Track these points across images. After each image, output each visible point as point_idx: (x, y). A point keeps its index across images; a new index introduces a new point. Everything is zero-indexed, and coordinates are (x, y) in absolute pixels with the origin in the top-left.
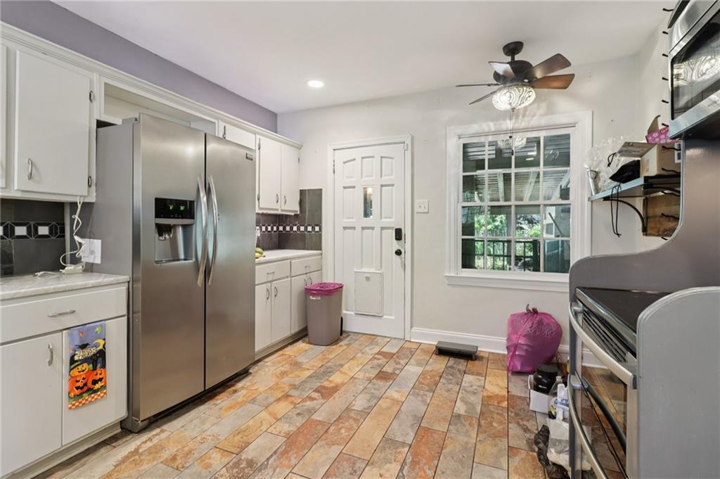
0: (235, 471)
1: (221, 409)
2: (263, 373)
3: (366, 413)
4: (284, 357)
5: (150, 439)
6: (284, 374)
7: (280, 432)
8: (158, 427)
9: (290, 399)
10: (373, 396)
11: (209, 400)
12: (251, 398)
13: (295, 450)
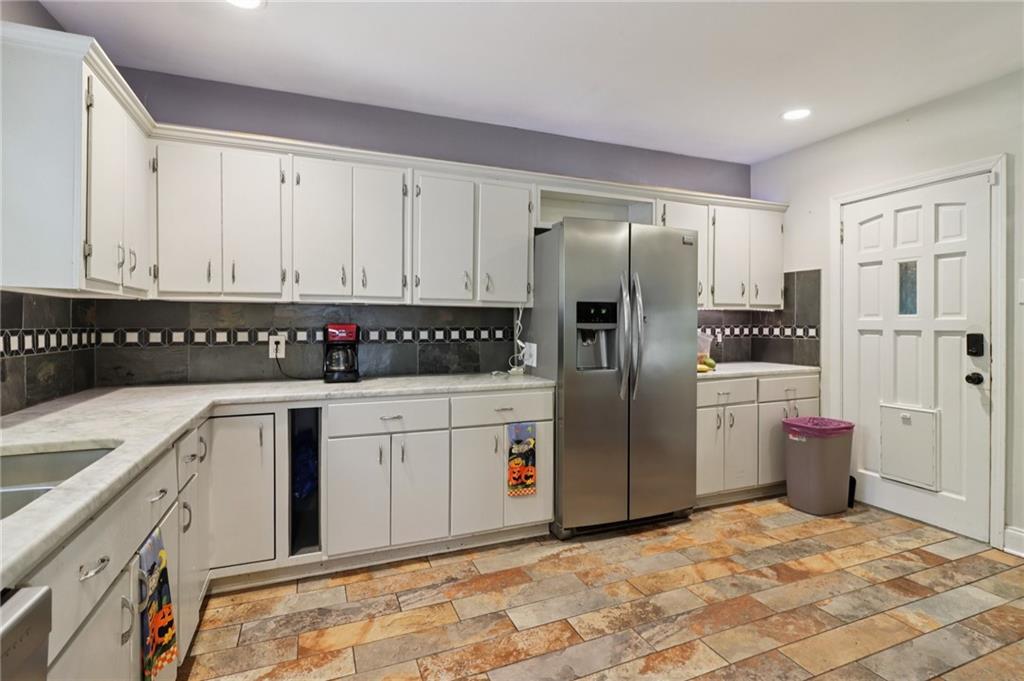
0: (639, 610)
1: (643, 546)
2: (706, 525)
3: (840, 620)
4: (742, 513)
5: (571, 550)
6: (733, 533)
7: (702, 595)
8: (580, 542)
9: (730, 564)
10: (866, 605)
11: (633, 534)
12: (680, 547)
13: (714, 621)
